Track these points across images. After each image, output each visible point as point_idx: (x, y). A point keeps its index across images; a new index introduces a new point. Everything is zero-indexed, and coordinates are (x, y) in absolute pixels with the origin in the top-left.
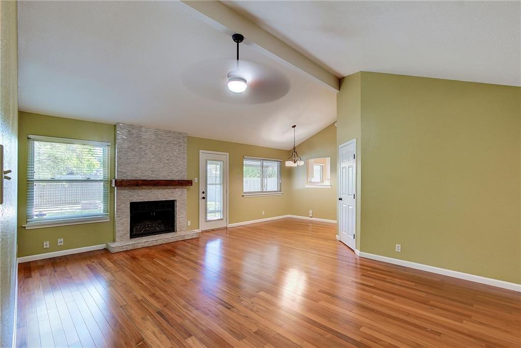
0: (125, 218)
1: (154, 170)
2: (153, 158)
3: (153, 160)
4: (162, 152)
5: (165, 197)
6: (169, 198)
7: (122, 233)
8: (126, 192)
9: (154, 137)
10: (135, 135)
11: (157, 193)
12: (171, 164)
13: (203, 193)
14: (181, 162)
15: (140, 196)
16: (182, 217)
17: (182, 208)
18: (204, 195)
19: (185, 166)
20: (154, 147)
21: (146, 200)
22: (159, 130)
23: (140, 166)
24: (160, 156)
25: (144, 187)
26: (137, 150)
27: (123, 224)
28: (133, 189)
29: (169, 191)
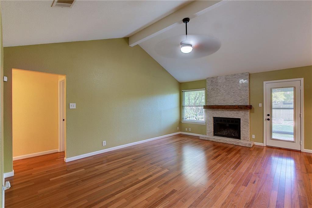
0: (210, 124)
1: (225, 100)
2: (224, 93)
3: (224, 94)
4: (230, 89)
5: (232, 116)
6: (235, 116)
7: (209, 132)
8: (211, 111)
9: (224, 80)
10: (215, 82)
11: (227, 113)
12: (237, 95)
13: (268, 115)
14: (244, 93)
15: (217, 114)
16: (245, 131)
17: (245, 124)
18: (268, 117)
19: (247, 96)
20: (224, 86)
21: (221, 117)
22: (227, 76)
23: (217, 98)
24: (228, 91)
25: (219, 109)
26: (215, 90)
27: (209, 127)
28: (214, 110)
29: (235, 112)
